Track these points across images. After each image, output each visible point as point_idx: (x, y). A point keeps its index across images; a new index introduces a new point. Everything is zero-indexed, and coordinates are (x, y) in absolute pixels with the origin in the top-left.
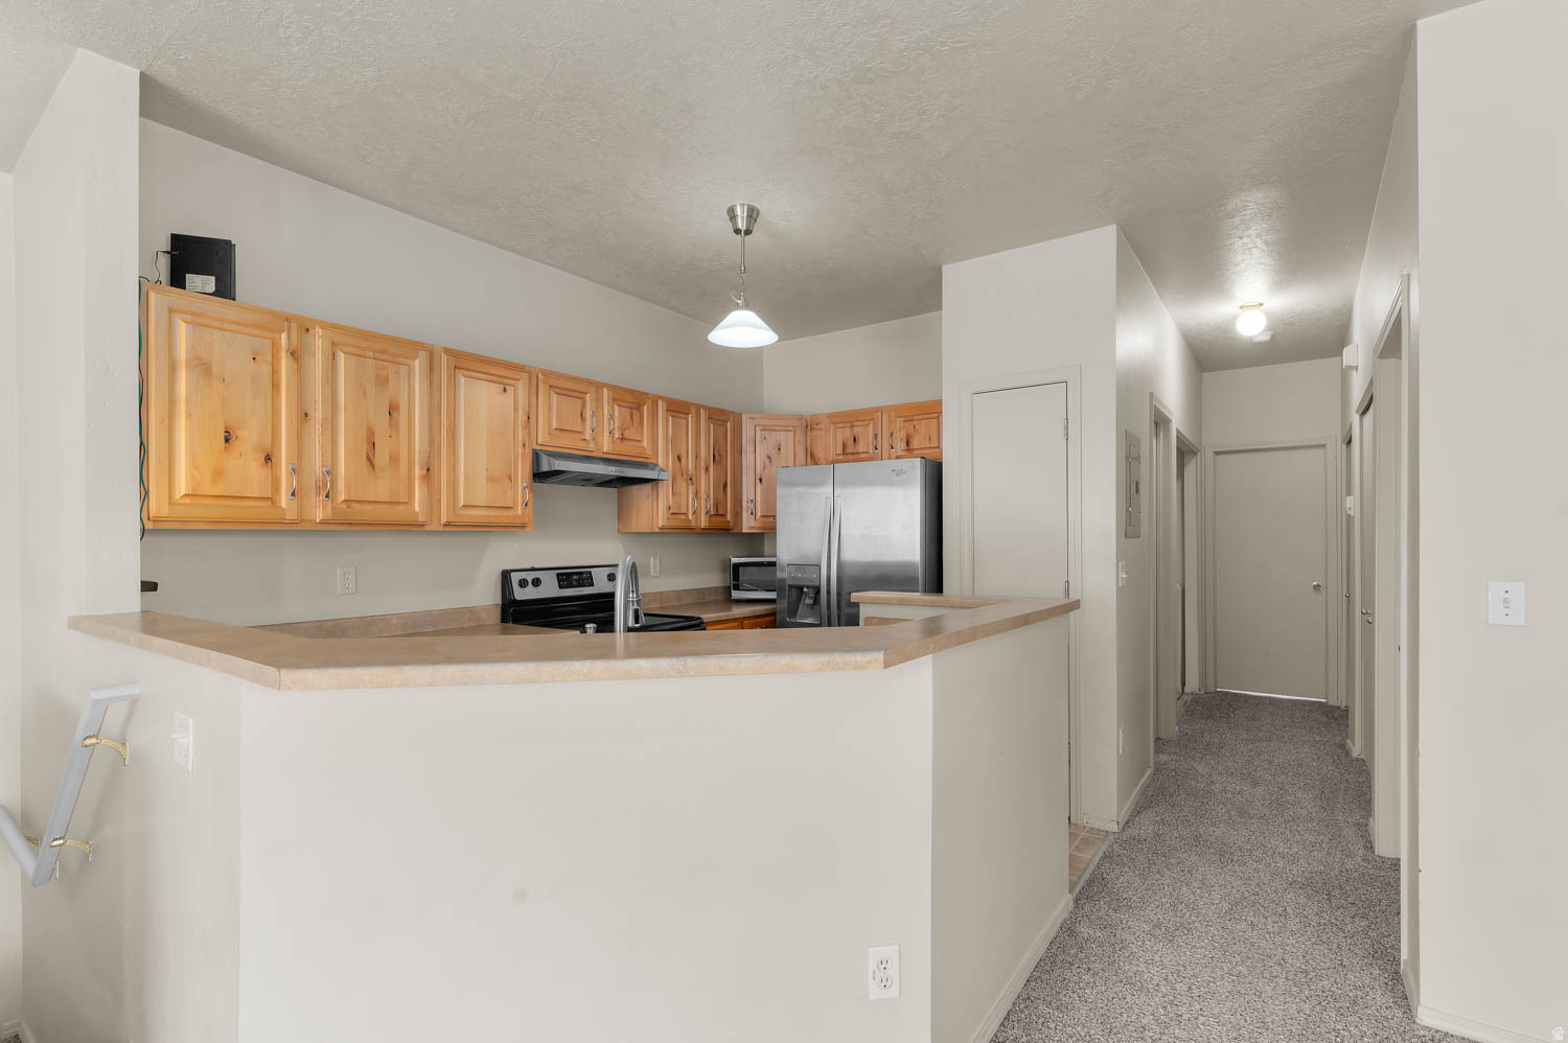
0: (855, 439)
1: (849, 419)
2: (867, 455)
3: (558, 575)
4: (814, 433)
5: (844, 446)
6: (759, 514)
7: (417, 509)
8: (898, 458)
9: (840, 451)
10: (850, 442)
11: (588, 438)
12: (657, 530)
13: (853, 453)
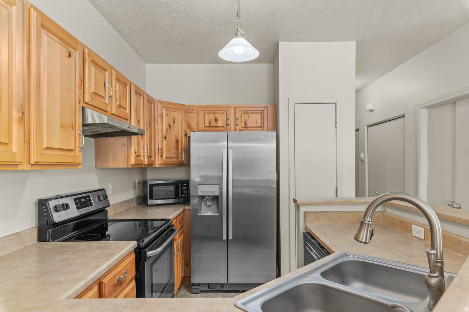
0: (216, 120)
1: (213, 110)
2: (222, 128)
3: (75, 199)
4: (190, 115)
5: (210, 123)
6: (164, 156)
7: (15, 150)
8: (240, 130)
9: (207, 124)
10: (213, 121)
11: (107, 102)
12: (130, 166)
13: (215, 127)
